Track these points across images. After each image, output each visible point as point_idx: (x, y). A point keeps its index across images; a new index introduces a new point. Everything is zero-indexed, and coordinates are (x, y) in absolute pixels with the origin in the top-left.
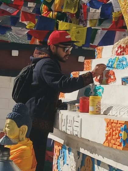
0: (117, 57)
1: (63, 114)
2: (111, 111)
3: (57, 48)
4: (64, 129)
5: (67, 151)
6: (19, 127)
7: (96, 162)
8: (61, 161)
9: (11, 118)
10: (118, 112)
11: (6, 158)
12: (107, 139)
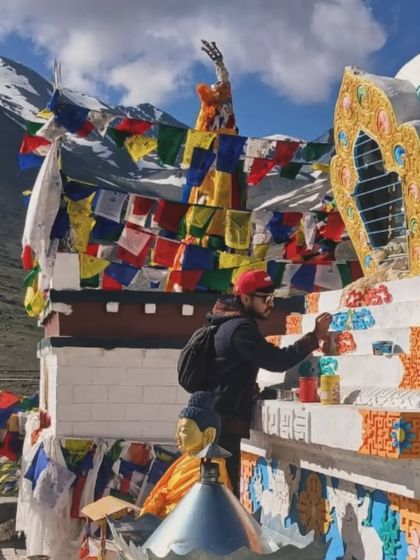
0: (352, 309)
1: (270, 407)
2: (358, 398)
3: (252, 299)
4: (273, 431)
5: (269, 468)
6: (202, 429)
7: (329, 481)
8: (257, 486)
9: (189, 417)
10: (374, 398)
11: (213, 480)
12: (366, 443)
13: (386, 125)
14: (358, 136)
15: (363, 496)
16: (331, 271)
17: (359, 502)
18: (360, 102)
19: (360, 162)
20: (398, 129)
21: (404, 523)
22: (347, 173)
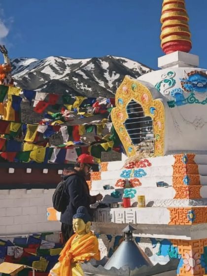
2: (154, 204)
11: (130, 240)
12: (172, 221)
13: (147, 99)
14: (130, 101)
15: (156, 244)
16: (73, 152)
17: (154, 246)
18: (133, 90)
19: (129, 111)
20: (153, 101)
21: (180, 251)
22: (122, 115)
